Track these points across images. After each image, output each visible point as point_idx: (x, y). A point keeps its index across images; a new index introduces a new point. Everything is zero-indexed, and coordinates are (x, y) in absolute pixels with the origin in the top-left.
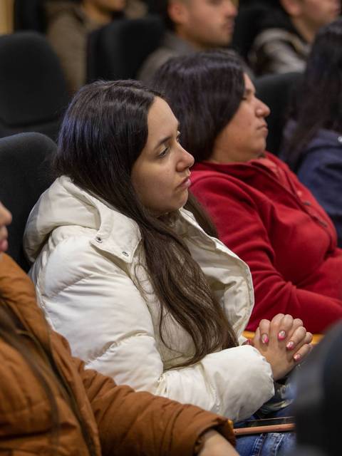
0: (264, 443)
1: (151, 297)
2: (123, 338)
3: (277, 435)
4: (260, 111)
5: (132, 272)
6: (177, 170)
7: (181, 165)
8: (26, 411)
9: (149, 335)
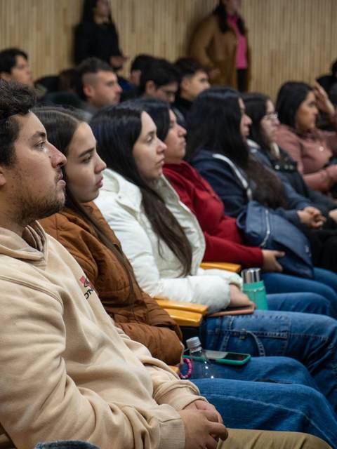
0: (222, 322)
1: (150, 231)
2: (136, 257)
3: (230, 317)
4: (181, 134)
5: (139, 218)
6: (158, 153)
7: (160, 150)
8: (123, 290)
9: (150, 255)
